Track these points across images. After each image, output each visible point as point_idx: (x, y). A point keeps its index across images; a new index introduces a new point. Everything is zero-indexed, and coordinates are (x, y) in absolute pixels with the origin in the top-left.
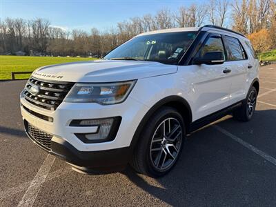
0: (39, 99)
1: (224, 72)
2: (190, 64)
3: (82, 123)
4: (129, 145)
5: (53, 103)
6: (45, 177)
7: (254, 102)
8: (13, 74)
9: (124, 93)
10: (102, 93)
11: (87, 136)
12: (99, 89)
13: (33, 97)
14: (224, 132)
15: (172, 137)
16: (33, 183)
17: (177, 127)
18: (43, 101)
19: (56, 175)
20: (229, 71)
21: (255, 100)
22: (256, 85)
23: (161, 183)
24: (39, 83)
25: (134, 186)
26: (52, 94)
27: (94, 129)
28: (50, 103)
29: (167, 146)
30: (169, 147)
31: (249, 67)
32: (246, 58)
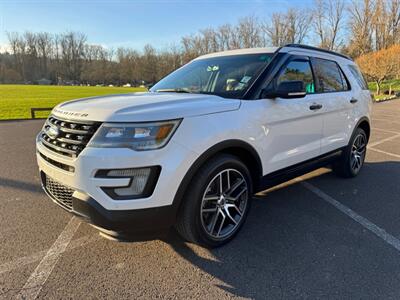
0: (59, 144)
1: (312, 108)
2: (260, 98)
3: (110, 174)
4: (171, 203)
5: (75, 148)
6: (66, 245)
7: (362, 150)
8: (33, 110)
9: (166, 136)
10: (136, 136)
11: (116, 191)
12: (133, 131)
13: (51, 141)
14: (317, 191)
15: (233, 195)
16: (50, 252)
17: (240, 182)
18: (63, 145)
19: (80, 243)
20: (319, 107)
21: (365, 147)
24: (59, 123)
26: (74, 137)
27: (125, 182)
28: (71, 149)
29: (226, 206)
30: (229, 208)
31: (351, 102)
32: (349, 88)
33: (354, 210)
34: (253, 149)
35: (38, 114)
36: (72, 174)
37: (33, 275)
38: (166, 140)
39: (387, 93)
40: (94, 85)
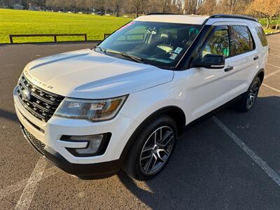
0: (31, 106)
1: (226, 70)
2: (189, 68)
4: (118, 158)
5: (44, 114)
7: (256, 92)
8: (11, 37)
9: (115, 110)
10: (91, 109)
11: (77, 150)
15: (164, 143)
16: (30, 181)
17: (169, 133)
18: (35, 109)
20: (231, 69)
21: (258, 90)
22: (261, 75)
23: (149, 185)
24: (30, 87)
25: (124, 188)
29: (158, 151)
30: (160, 152)
31: (255, 59)
32: (254, 48)
33: (246, 143)
34: (181, 110)
35: (15, 40)
36: (43, 135)
37: (19, 202)
38: (115, 112)
39: (274, 28)
40: (57, 11)
